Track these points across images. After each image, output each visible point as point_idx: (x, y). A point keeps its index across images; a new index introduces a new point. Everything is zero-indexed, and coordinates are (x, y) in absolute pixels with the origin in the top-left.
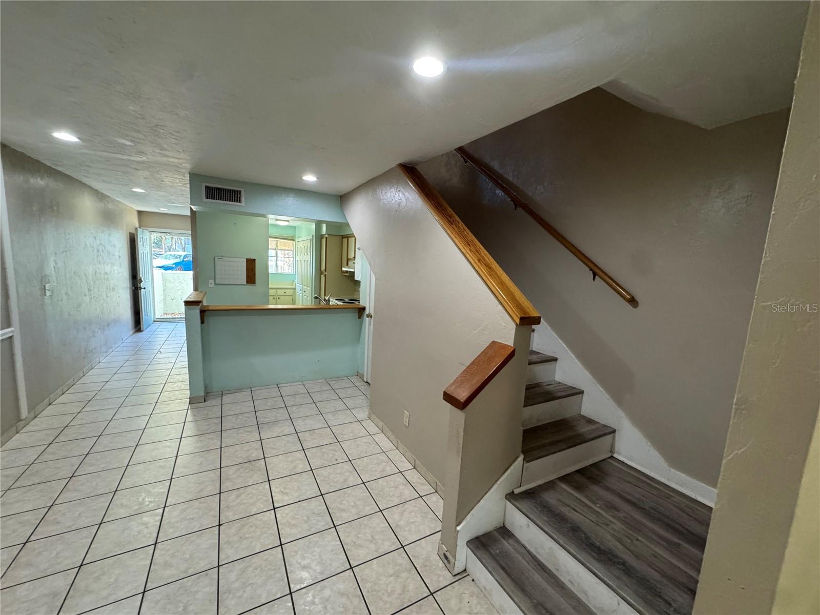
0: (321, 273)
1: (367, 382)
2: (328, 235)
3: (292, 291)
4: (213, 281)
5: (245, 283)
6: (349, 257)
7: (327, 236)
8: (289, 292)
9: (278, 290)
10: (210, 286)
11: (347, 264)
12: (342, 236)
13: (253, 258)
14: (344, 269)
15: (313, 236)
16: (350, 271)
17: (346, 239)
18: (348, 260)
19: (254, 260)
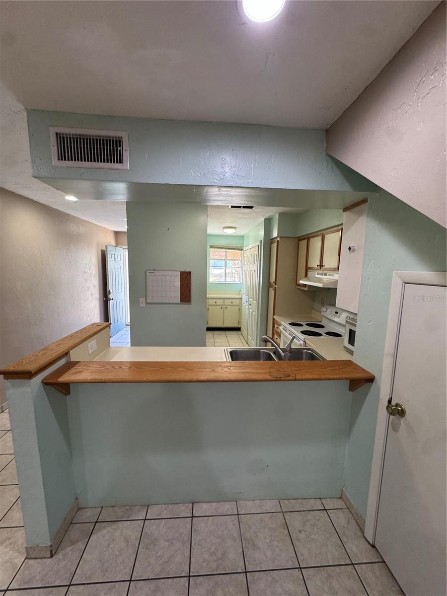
0: (270, 285)
1: (373, 546)
2: (280, 237)
3: (238, 301)
4: (144, 299)
5: (179, 302)
6: (309, 266)
7: (279, 239)
8: (236, 302)
9: (225, 300)
10: (141, 305)
11: (306, 276)
12: (299, 237)
13: (187, 270)
14: (302, 282)
15: (261, 241)
16: (308, 285)
17: (306, 241)
18: (307, 269)
19: (190, 273)
